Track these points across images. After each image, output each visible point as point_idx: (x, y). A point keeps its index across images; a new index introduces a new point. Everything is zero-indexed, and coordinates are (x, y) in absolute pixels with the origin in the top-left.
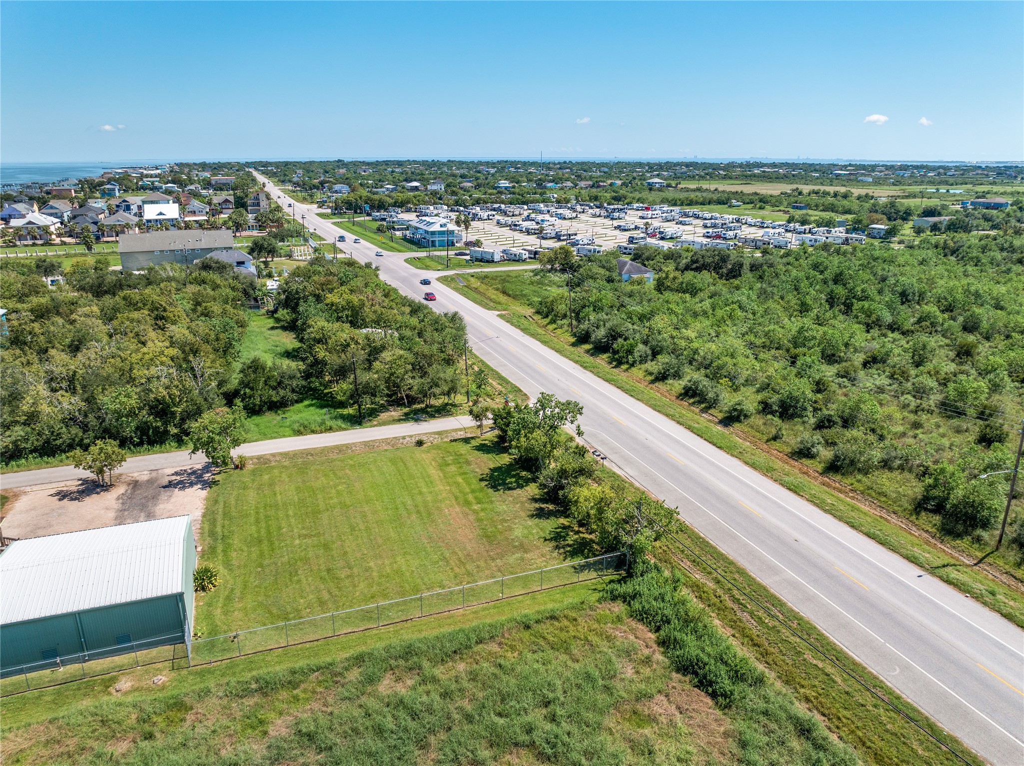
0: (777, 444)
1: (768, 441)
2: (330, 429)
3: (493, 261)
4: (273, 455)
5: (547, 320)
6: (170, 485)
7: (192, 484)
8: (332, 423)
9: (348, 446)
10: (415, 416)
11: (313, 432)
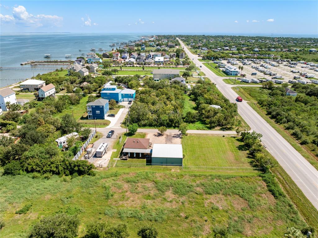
0: (313, 152)
1: (311, 151)
2: (204, 130)
3: (248, 83)
4: (193, 134)
5: (260, 106)
6: (174, 137)
7: (178, 137)
8: (204, 128)
9: (208, 134)
10: (223, 129)
11: (201, 130)
